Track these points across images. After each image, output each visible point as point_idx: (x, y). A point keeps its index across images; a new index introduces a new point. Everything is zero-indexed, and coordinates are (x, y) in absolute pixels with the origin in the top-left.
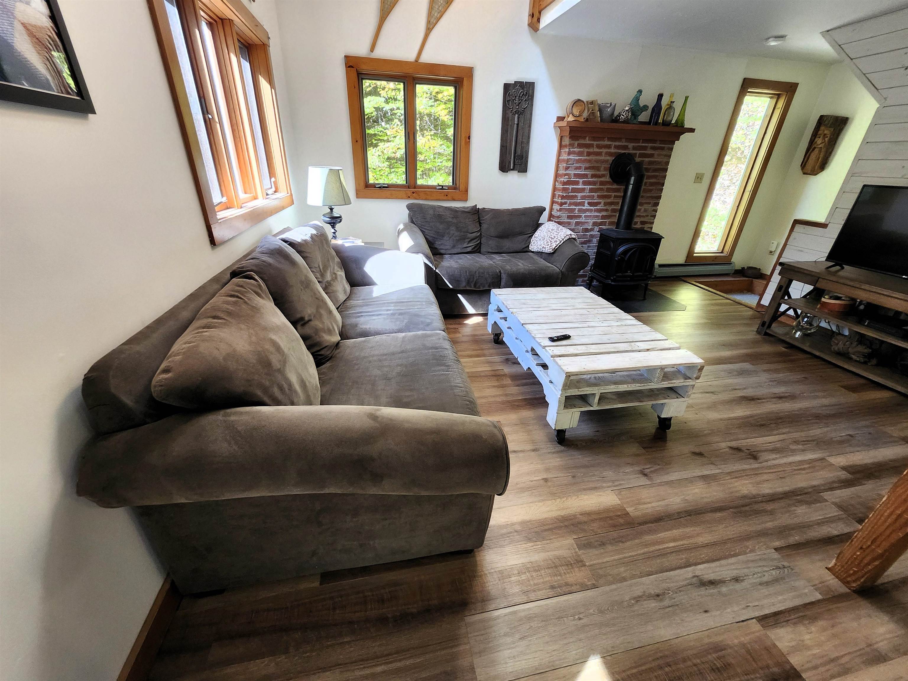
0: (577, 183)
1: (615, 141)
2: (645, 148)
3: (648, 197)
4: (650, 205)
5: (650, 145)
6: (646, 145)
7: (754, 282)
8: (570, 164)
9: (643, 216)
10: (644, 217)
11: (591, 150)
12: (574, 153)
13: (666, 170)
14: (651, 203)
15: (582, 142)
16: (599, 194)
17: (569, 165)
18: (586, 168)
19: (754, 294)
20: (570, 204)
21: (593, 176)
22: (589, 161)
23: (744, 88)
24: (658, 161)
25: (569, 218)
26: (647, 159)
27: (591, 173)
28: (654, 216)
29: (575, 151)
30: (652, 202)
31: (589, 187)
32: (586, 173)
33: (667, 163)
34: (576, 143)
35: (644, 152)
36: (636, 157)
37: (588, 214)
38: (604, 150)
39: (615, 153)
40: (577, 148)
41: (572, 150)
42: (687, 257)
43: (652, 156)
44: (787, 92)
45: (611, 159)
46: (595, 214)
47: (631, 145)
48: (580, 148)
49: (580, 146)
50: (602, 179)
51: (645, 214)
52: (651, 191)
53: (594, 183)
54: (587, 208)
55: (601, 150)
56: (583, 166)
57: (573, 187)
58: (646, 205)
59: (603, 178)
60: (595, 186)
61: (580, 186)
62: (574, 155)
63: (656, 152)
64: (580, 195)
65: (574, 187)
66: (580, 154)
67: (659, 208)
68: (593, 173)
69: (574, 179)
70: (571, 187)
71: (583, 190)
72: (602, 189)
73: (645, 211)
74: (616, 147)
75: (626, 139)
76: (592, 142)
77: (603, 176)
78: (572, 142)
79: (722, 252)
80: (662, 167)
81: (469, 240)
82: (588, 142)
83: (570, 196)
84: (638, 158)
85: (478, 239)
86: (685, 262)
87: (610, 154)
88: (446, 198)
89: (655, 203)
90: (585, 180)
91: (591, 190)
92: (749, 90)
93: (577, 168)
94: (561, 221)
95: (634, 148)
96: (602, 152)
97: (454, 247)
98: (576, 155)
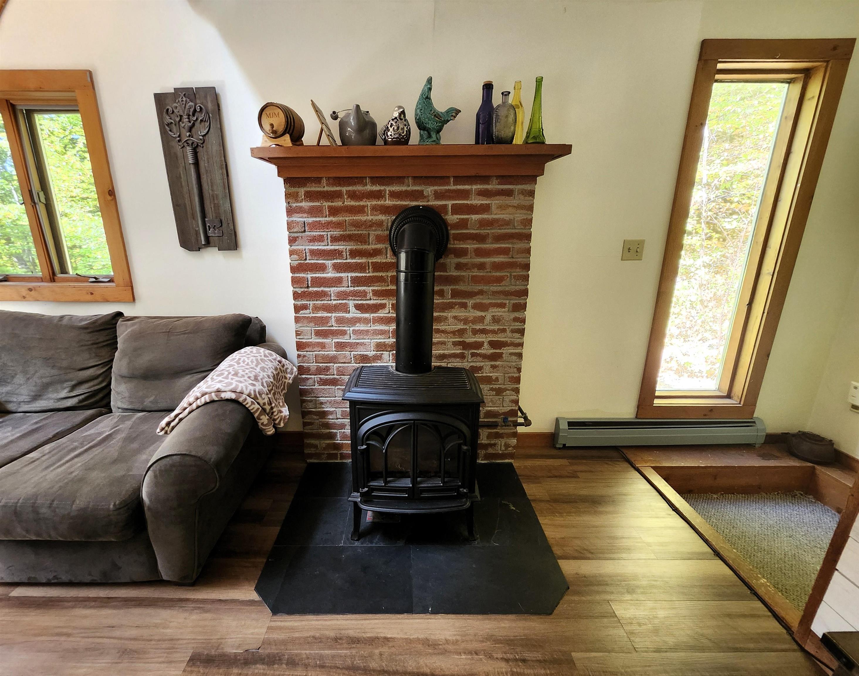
0: (322, 268)
1: (388, 185)
2: (465, 194)
3: (495, 293)
4: (506, 309)
5: (474, 187)
6: (467, 187)
7: (817, 472)
8: (296, 232)
9: (494, 332)
10: (496, 333)
11: (338, 203)
12: (300, 210)
13: (528, 237)
14: (505, 304)
15: (314, 188)
16: (376, 288)
17: (296, 235)
18: (335, 239)
19: (825, 504)
20: (316, 309)
21: (353, 254)
22: (339, 225)
23: (706, 61)
24: (504, 220)
25: (320, 335)
26: (475, 217)
27: (349, 248)
28: (522, 332)
29: (301, 207)
30: (509, 302)
31: (350, 275)
32: (337, 247)
33: (529, 222)
34: (302, 191)
35: (465, 202)
36: (446, 213)
37: (360, 327)
38: (369, 203)
39: (395, 207)
40: (306, 201)
41: (294, 205)
42: (638, 407)
43: (485, 209)
44: (828, 62)
45: (387, 219)
46: (376, 328)
47: (429, 190)
48: (311, 200)
49: (310, 196)
50: (378, 259)
51: (496, 327)
52: (499, 280)
53: (361, 268)
54: (355, 315)
55: (362, 203)
56: (329, 233)
57: (314, 275)
58: (495, 310)
59: (379, 257)
60: (364, 272)
61: (331, 274)
62: (301, 215)
63: (494, 202)
64: (333, 290)
65: (317, 275)
66: (313, 212)
67: (529, 314)
68: (354, 247)
69: (313, 262)
70: (309, 276)
71: (338, 282)
72: (381, 280)
73: (496, 320)
74: (394, 195)
75: (415, 178)
76: (338, 188)
77: (376, 253)
78: (293, 190)
79: (729, 396)
80: (513, 231)
81: (73, 383)
82: (326, 189)
83: (310, 293)
84: (452, 214)
85: (100, 379)
86: (636, 418)
87: (385, 210)
88: (89, 297)
89: (514, 304)
90: (339, 261)
91: (356, 281)
92: (720, 66)
93: (313, 240)
94: (304, 341)
95: (438, 196)
96: (364, 207)
97: (36, 398)
98: (306, 215)
